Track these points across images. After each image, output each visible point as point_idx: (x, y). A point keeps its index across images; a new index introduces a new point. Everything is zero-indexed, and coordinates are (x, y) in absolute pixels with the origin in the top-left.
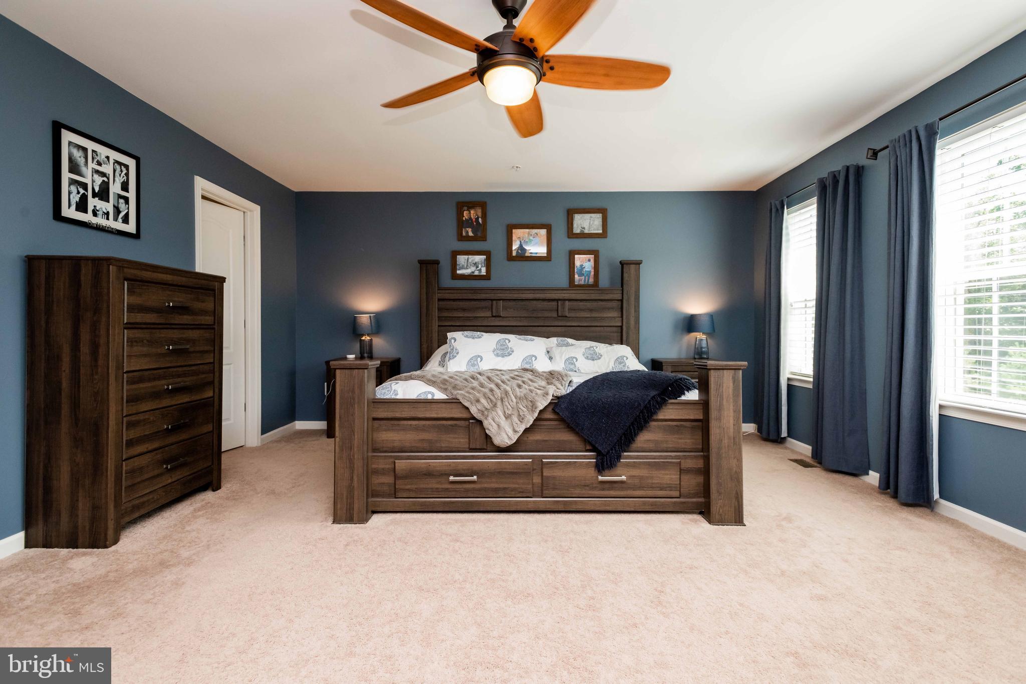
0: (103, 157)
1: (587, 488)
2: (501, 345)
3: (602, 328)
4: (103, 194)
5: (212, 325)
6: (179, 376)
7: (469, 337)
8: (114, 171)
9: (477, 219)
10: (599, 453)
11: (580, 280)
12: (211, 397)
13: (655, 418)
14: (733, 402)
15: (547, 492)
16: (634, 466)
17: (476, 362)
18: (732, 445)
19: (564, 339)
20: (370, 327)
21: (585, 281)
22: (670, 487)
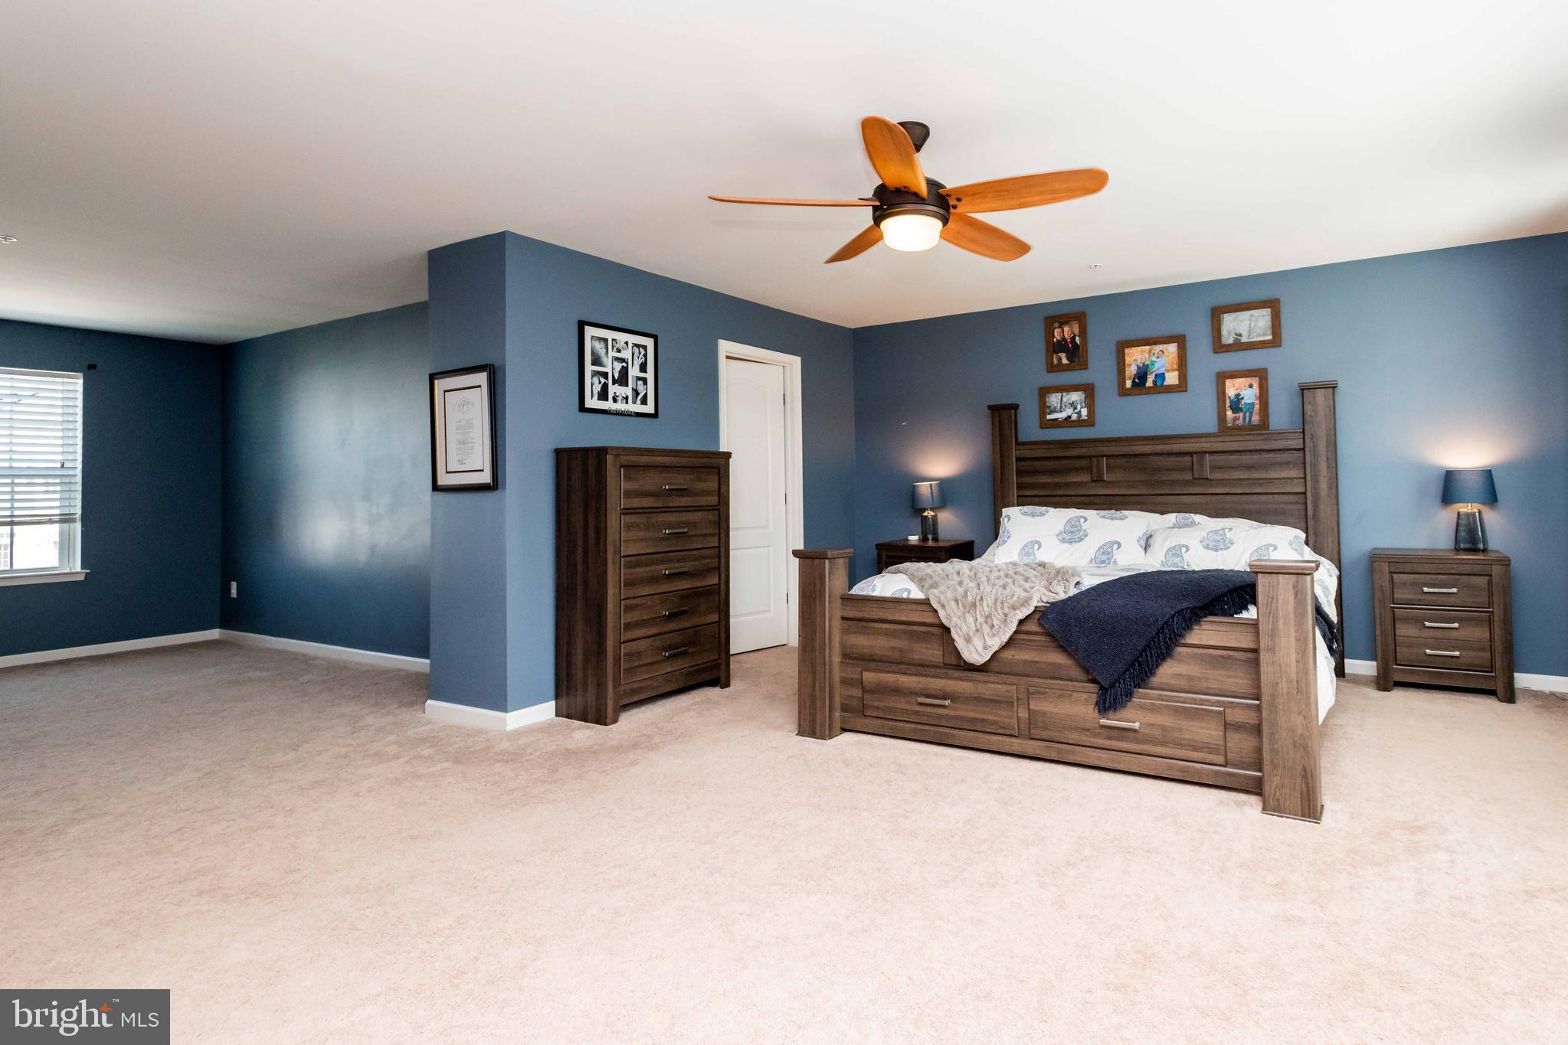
0: (622, 343)
1: (1089, 733)
2: (1072, 527)
3: (1270, 496)
4: (622, 379)
5: (717, 506)
6: (679, 561)
7: (1027, 515)
8: (633, 354)
9: (1073, 338)
10: (1102, 688)
11: (1235, 419)
12: (716, 585)
13: (1183, 641)
14: (1296, 625)
15: (1035, 731)
16: (1153, 709)
17: (1031, 551)
18: (1295, 692)
19: (1187, 515)
20: (931, 499)
21: (1244, 419)
22: (1209, 748)
